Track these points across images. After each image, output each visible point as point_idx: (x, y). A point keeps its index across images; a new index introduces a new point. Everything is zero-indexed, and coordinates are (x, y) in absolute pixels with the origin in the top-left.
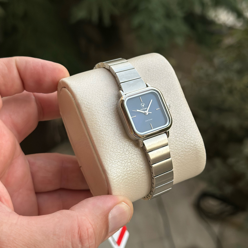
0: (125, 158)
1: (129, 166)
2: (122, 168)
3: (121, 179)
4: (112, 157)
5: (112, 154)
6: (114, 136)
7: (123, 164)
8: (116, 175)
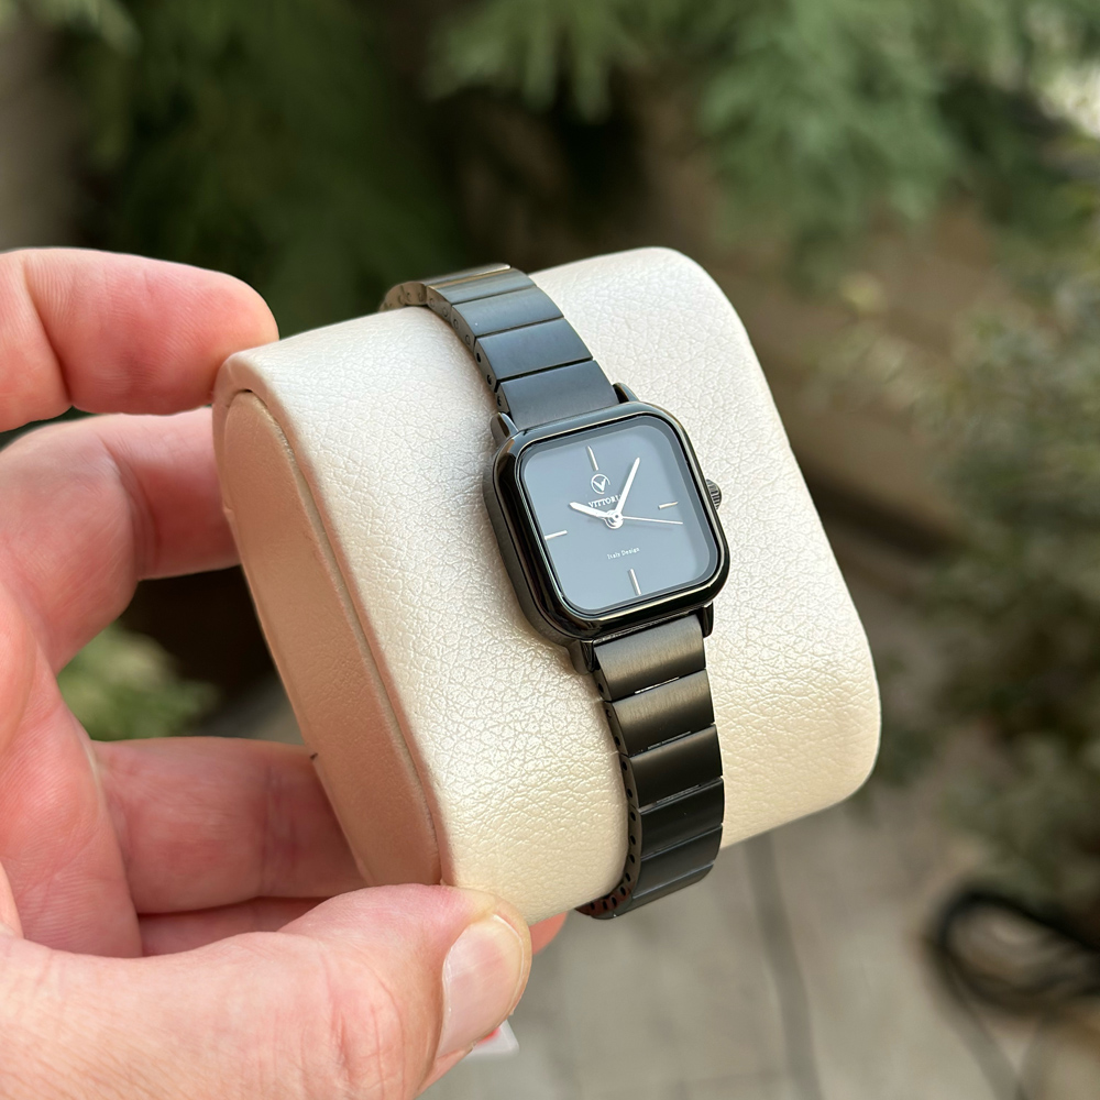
0: (516, 712)
1: (534, 751)
2: (500, 758)
3: (497, 810)
4: (458, 706)
5: (457, 693)
6: (469, 614)
7: (507, 739)
8: (475, 788)
